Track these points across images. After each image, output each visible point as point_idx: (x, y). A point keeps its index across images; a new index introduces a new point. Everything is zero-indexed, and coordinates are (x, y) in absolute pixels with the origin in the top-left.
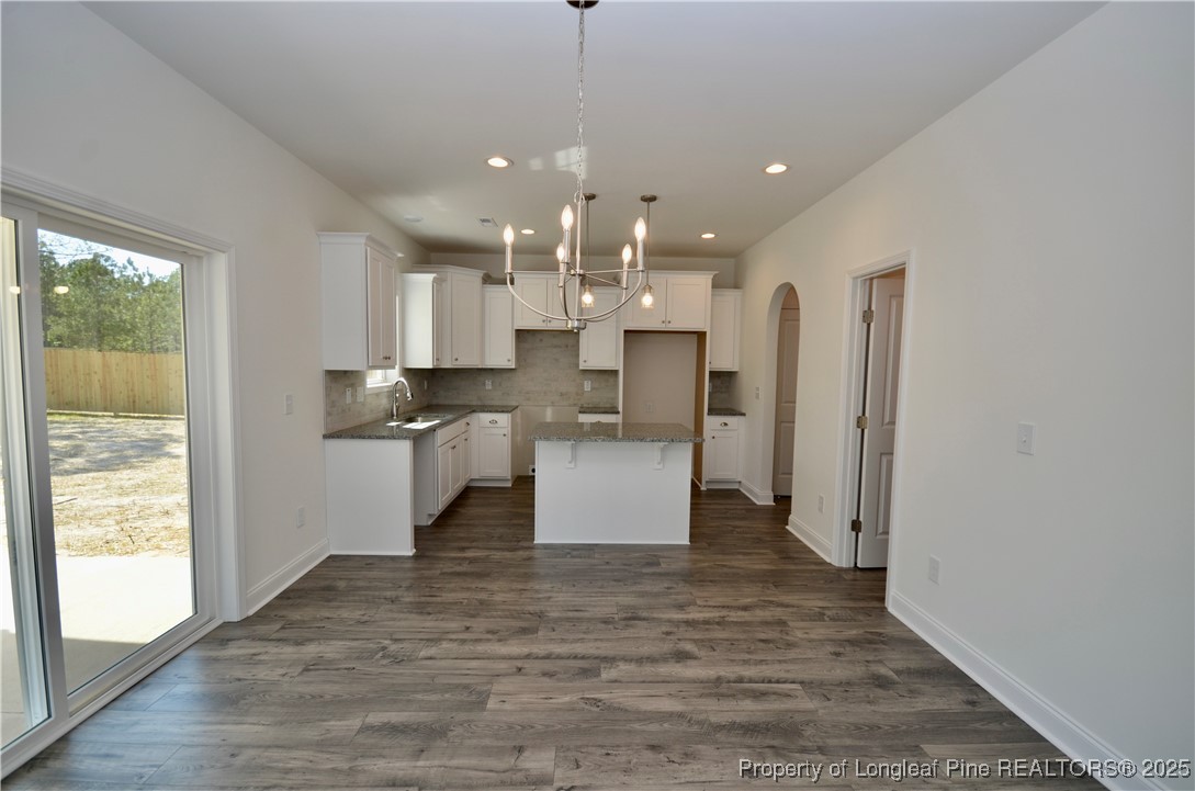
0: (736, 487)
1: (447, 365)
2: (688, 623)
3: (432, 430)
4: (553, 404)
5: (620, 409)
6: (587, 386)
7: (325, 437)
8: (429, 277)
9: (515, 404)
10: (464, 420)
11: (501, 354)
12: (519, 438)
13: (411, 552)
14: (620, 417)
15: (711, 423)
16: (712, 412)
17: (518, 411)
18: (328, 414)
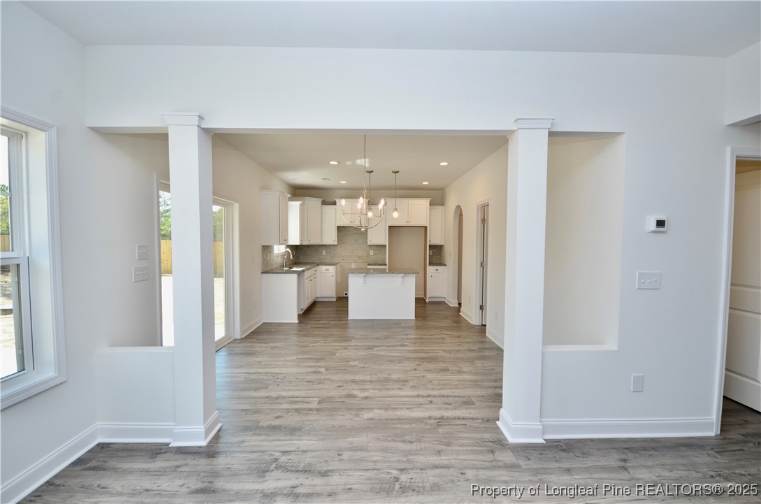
0: (443, 300)
1: (305, 243)
2: (408, 339)
3: (303, 271)
4: (355, 262)
5: (387, 263)
6: (372, 253)
7: (262, 273)
8: (298, 203)
9: (336, 262)
10: (314, 269)
11: (330, 238)
12: (339, 278)
13: (297, 322)
14: (387, 267)
15: (430, 269)
16: (430, 264)
17: (338, 265)
18: (263, 264)
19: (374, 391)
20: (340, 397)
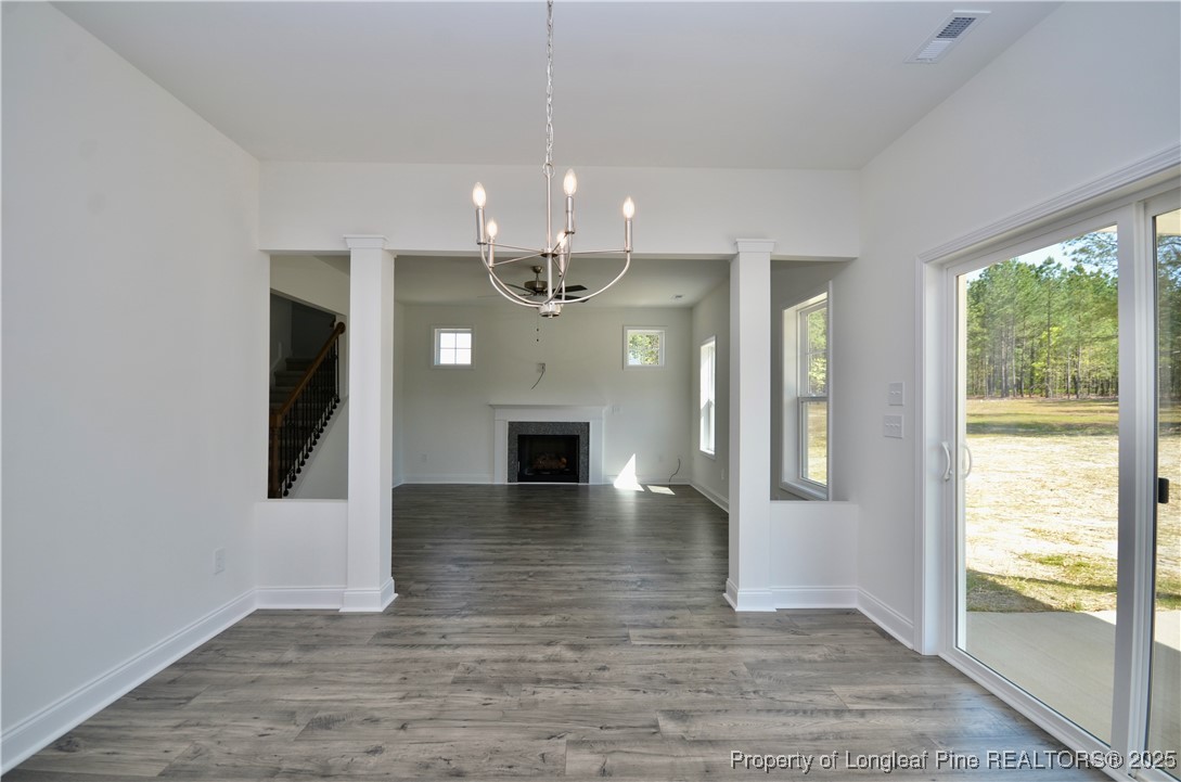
19: (534, 656)
20: (596, 646)
